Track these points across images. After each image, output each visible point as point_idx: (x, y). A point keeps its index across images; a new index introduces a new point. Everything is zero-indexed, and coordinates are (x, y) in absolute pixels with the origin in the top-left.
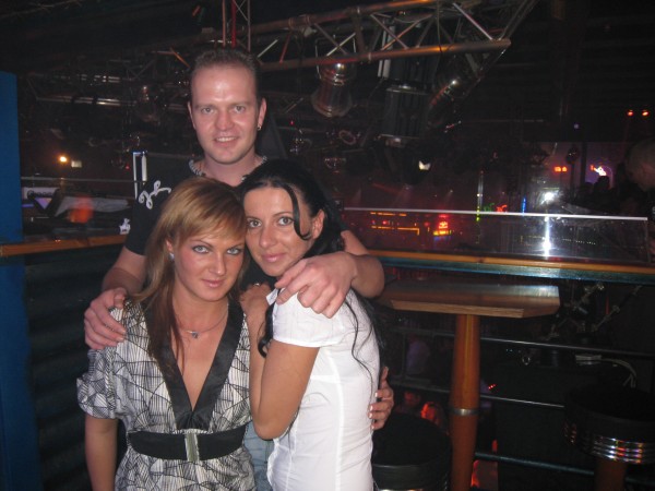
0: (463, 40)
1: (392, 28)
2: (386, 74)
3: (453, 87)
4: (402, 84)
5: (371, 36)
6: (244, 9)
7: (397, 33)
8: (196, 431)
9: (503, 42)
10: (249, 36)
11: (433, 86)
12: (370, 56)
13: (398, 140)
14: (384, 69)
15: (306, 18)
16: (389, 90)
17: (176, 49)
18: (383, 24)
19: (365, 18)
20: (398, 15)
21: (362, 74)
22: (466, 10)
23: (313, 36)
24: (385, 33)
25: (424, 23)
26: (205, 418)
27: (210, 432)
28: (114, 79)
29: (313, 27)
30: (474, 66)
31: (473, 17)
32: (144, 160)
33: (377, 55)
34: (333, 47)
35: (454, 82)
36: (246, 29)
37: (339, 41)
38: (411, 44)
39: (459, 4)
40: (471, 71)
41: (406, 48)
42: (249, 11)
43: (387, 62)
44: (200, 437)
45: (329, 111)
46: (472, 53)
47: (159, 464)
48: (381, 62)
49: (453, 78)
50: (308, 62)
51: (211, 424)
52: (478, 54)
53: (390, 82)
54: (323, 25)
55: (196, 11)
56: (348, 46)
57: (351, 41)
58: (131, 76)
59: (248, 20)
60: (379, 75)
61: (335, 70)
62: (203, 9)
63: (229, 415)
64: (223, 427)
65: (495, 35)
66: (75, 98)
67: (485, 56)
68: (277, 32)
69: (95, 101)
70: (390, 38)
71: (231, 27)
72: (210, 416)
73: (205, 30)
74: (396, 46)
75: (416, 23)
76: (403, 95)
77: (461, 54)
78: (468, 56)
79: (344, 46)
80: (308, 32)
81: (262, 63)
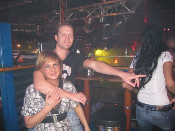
0: (122, 12)
1: (104, 9)
2: (102, 21)
3: (120, 24)
4: (107, 24)
5: (98, 11)
6: (65, 5)
7: (105, 10)
8: (56, 114)
9: (133, 12)
10: (67, 12)
11: (115, 24)
12: (98, 16)
13: (106, 38)
14: (102, 20)
15: (81, 7)
16: (103, 25)
17: (46, 16)
18: (101, 8)
19: (97, 6)
20: (105, 6)
21: (96, 21)
22: (123, 4)
23: (83, 12)
24: (102, 10)
25: (112, 8)
26: (58, 111)
27: (59, 114)
28: (30, 25)
29: (83, 9)
30: (125, 18)
31: (125, 5)
32: (41, 45)
33: (100, 16)
34: (88, 14)
35: (120, 23)
36: (66, 10)
37: (90, 13)
38: (109, 13)
39: (122, 2)
40: (124, 19)
41: (108, 14)
42: (67, 5)
43: (103, 18)
44: (57, 116)
45: (88, 31)
46: (125, 15)
47: (47, 125)
48: (101, 18)
49: (120, 21)
50: (82, 18)
51: (59, 112)
52: (126, 15)
53: (104, 23)
54: (86, 9)
55: (53, 6)
56: (92, 14)
57: (93, 13)
58: (34, 23)
59: (67, 8)
60: (101, 21)
61: (89, 20)
62: (55, 5)
63: (64, 109)
64: (62, 112)
65: (131, 10)
66: (19, 30)
67: (128, 16)
68: (73, 11)
69: (25, 30)
70: (103, 11)
71: (62, 10)
72: (59, 110)
73: (54, 11)
74: (105, 13)
75: (110, 7)
76: (107, 26)
77: (122, 15)
78: (124, 16)
79: (91, 14)
80: (82, 11)
81: (70, 19)
